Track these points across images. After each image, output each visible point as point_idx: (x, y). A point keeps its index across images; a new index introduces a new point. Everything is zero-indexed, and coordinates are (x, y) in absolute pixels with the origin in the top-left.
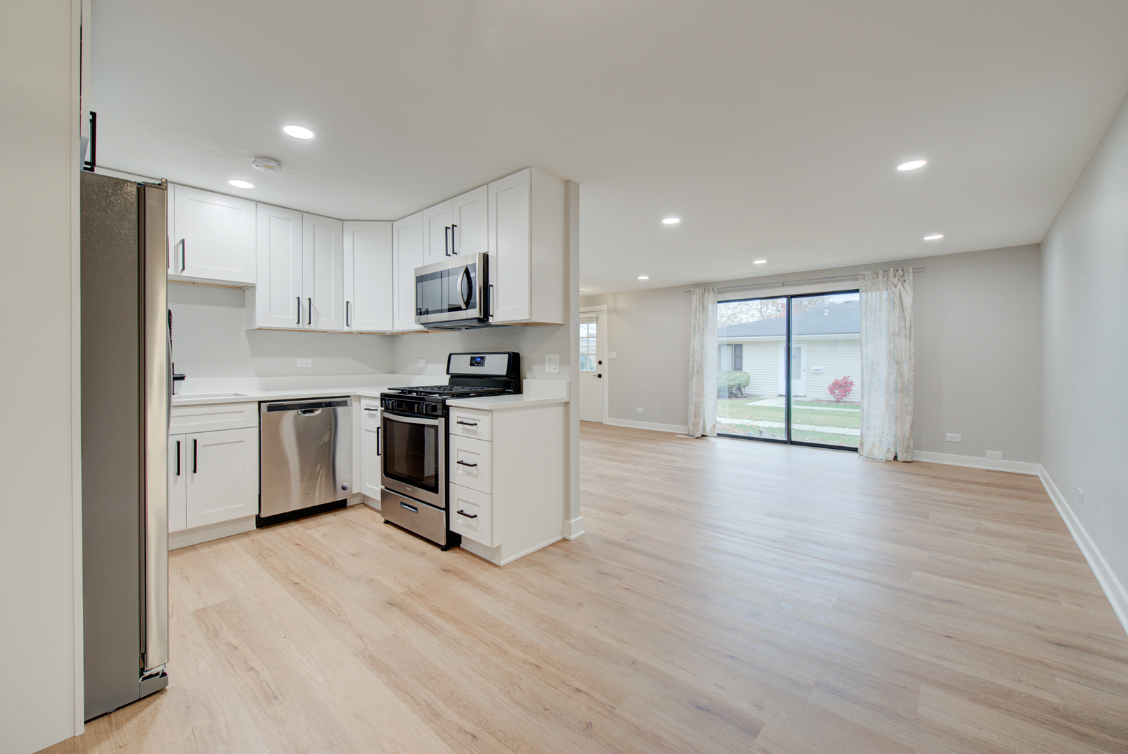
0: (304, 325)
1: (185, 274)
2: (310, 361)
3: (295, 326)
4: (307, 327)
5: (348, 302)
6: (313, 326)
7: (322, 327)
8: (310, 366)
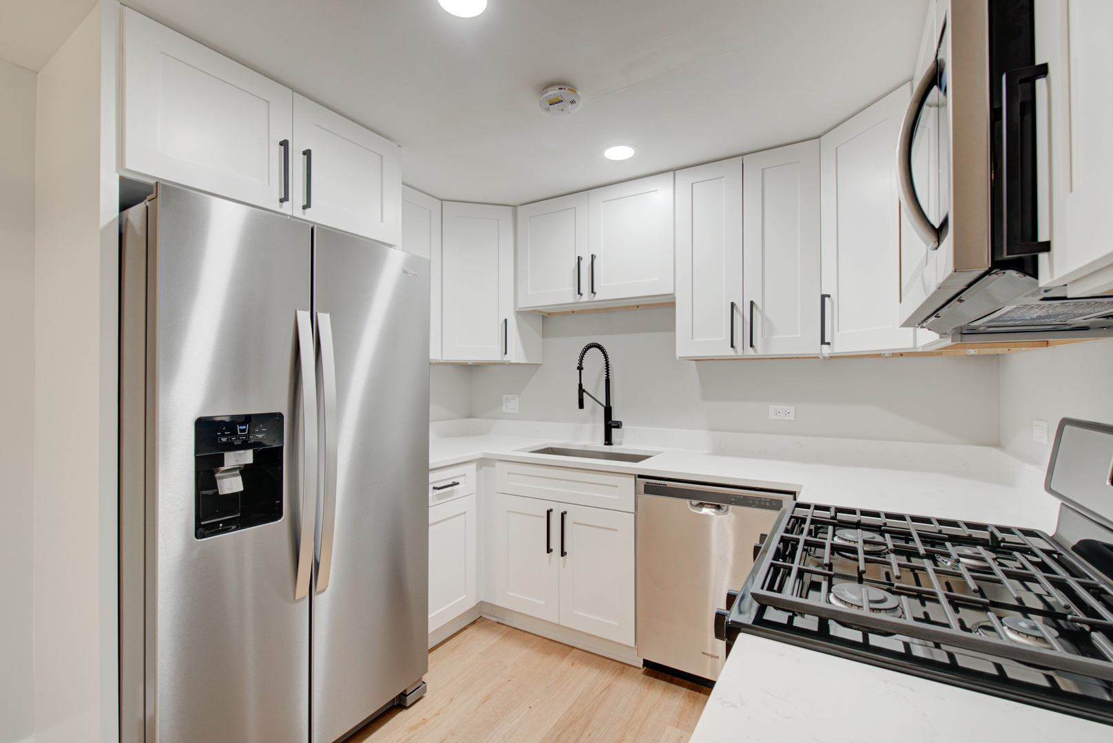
0: (742, 350)
1: (597, 298)
2: (792, 409)
3: (730, 352)
4: (750, 352)
5: (823, 297)
6: (760, 350)
7: (777, 350)
8: (792, 417)
